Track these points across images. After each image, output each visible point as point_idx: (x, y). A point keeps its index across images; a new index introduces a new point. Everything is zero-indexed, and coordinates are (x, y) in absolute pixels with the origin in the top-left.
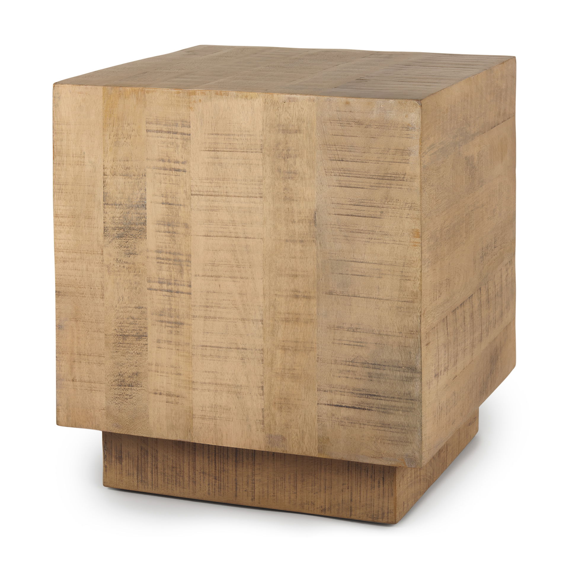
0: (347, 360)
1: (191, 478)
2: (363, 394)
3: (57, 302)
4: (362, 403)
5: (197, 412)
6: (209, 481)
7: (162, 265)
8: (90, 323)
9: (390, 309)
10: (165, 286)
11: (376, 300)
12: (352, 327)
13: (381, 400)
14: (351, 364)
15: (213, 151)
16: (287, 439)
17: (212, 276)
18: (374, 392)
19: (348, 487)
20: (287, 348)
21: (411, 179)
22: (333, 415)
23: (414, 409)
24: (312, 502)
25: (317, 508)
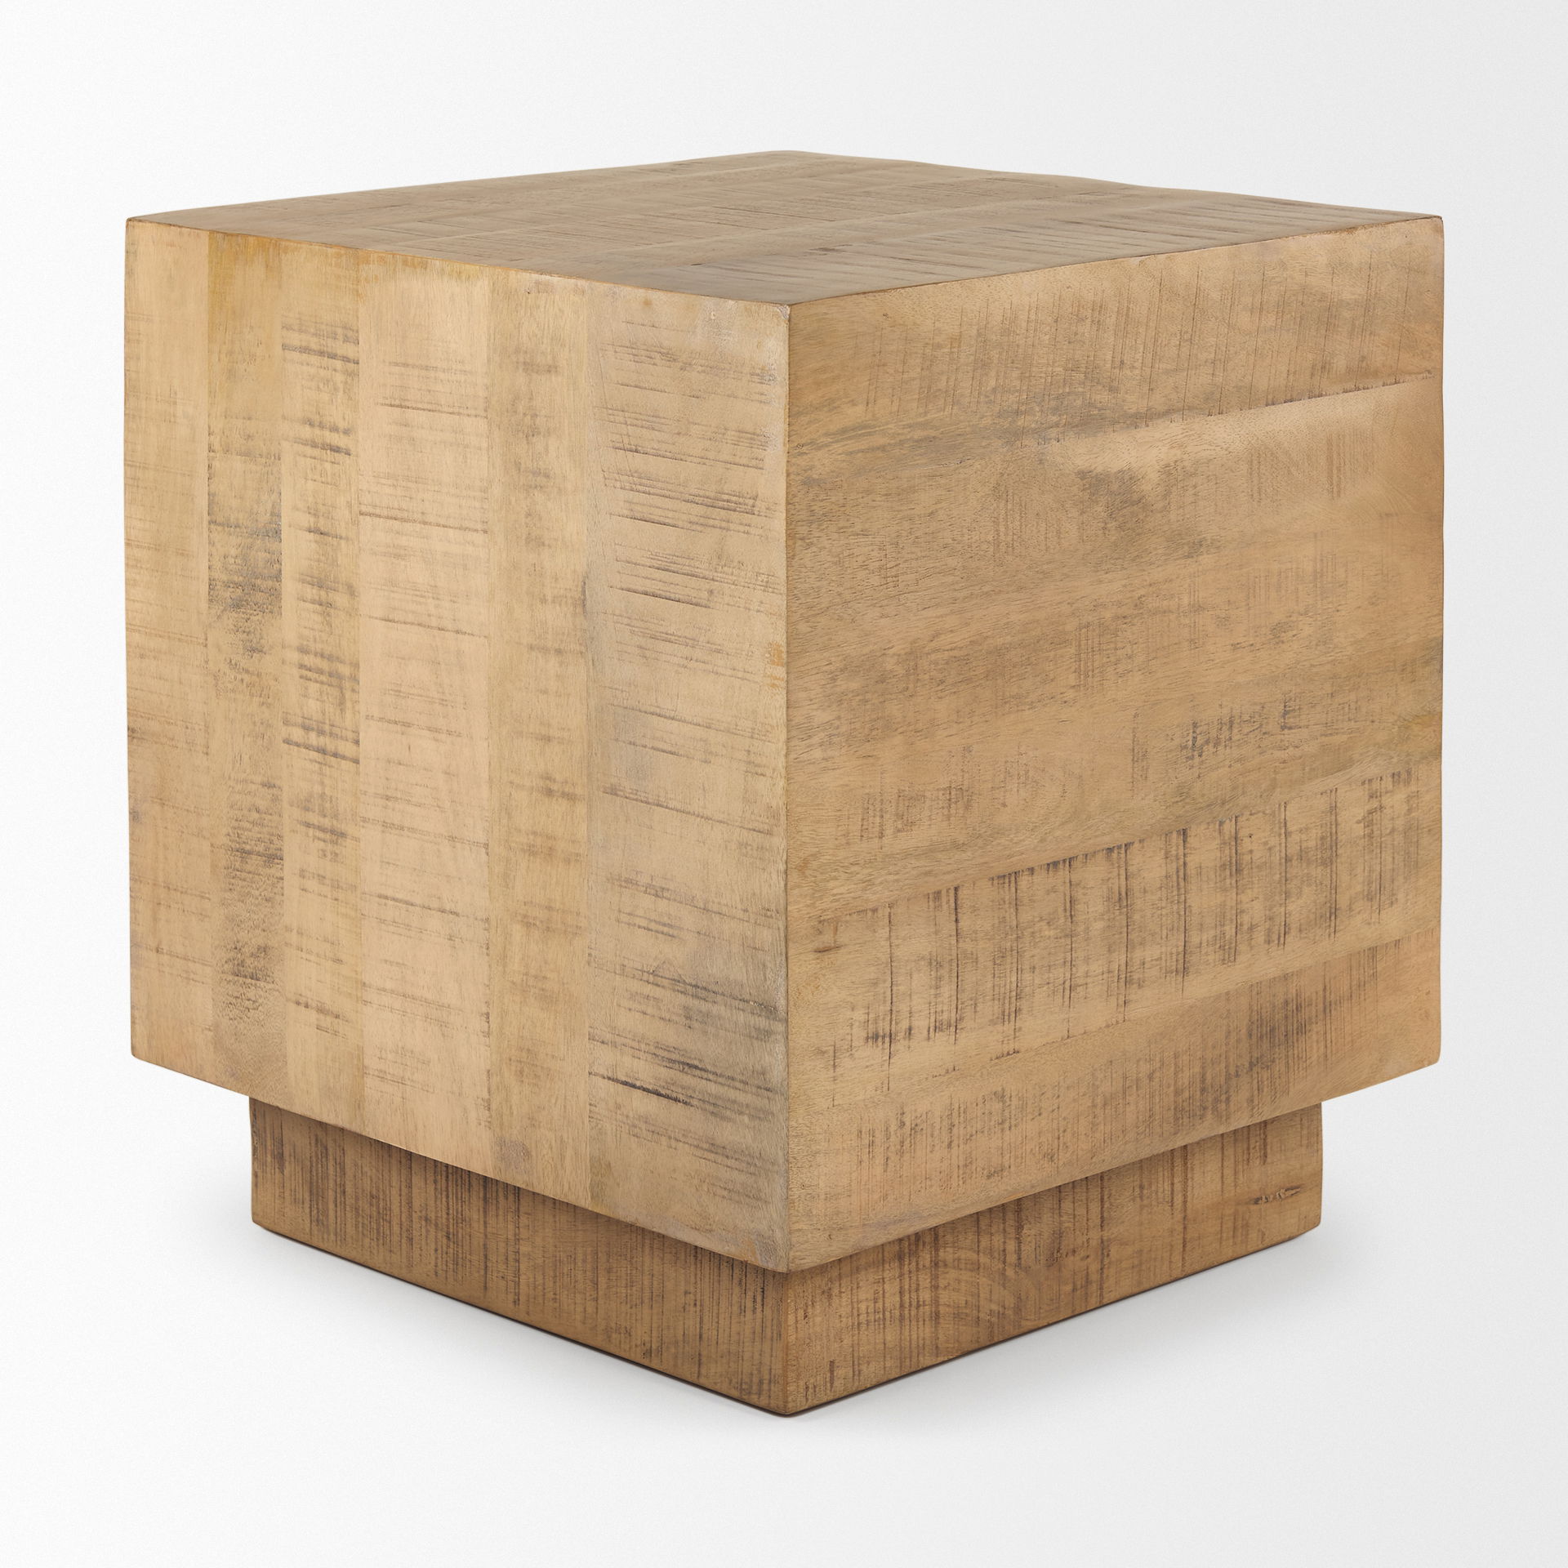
0: (645, 969)
1: (404, 1229)
2: (674, 1061)
3: (131, 754)
4: (673, 1084)
5: (372, 1063)
6: (436, 1243)
7: (308, 683)
8: (186, 813)
9: (726, 847)
10: (313, 738)
11: (699, 819)
12: (654, 883)
13: (710, 1080)
14: (651, 978)
15: (397, 406)
16: (534, 1154)
17: (396, 723)
18: (695, 1059)
19: (696, 1300)
20: (531, 921)
21: (768, 511)
22: (618, 1107)
23: (773, 1114)
24: (626, 1328)
25: (636, 1346)
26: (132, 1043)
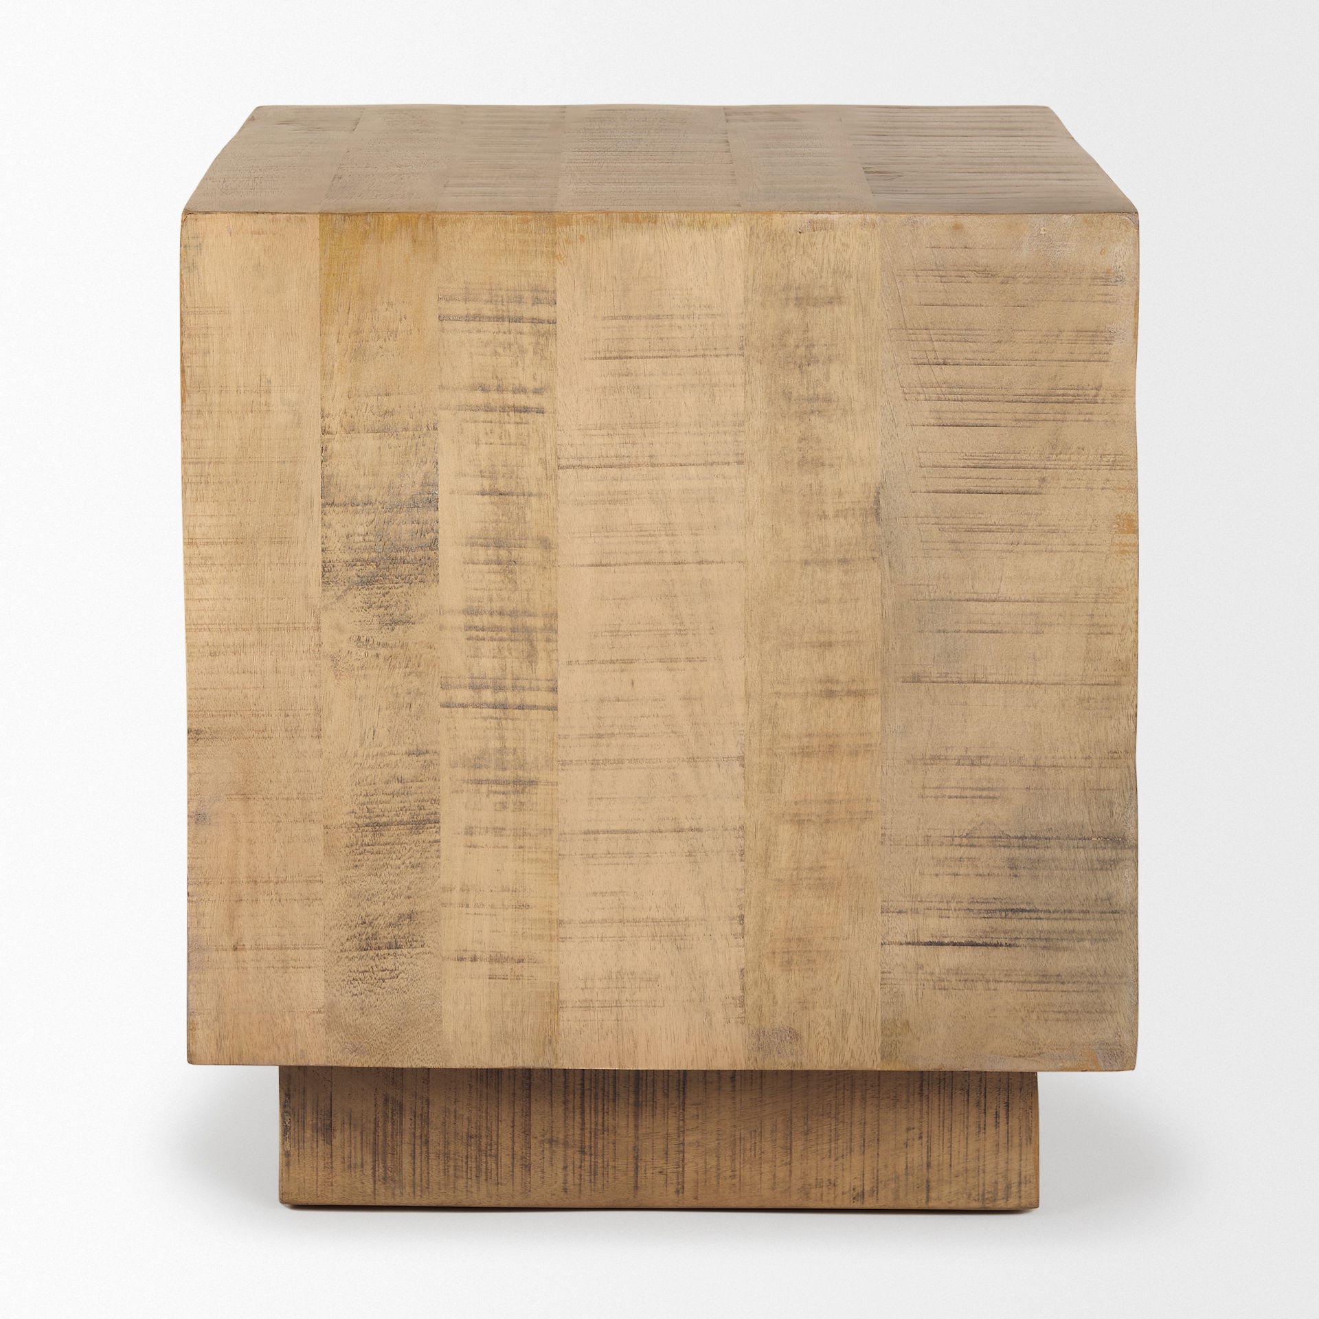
0: (956, 834)
1: (517, 1158)
2: (995, 911)
3: (191, 756)
4: (993, 932)
5: (570, 995)
6: (565, 1160)
7: (480, 643)
8: (284, 802)
9: (1064, 706)
10: (488, 696)
11: (1028, 686)
12: (969, 754)
13: (1040, 919)
14: (965, 841)
15: (616, 358)
16: (805, 1034)
17: (612, 662)
18: (1022, 903)
19: (921, 1133)
20: (805, 818)
21: (1114, 398)
22: (920, 967)
23: (1121, 933)
24: (829, 1180)
25: (843, 1193)
26: (188, 1051)
